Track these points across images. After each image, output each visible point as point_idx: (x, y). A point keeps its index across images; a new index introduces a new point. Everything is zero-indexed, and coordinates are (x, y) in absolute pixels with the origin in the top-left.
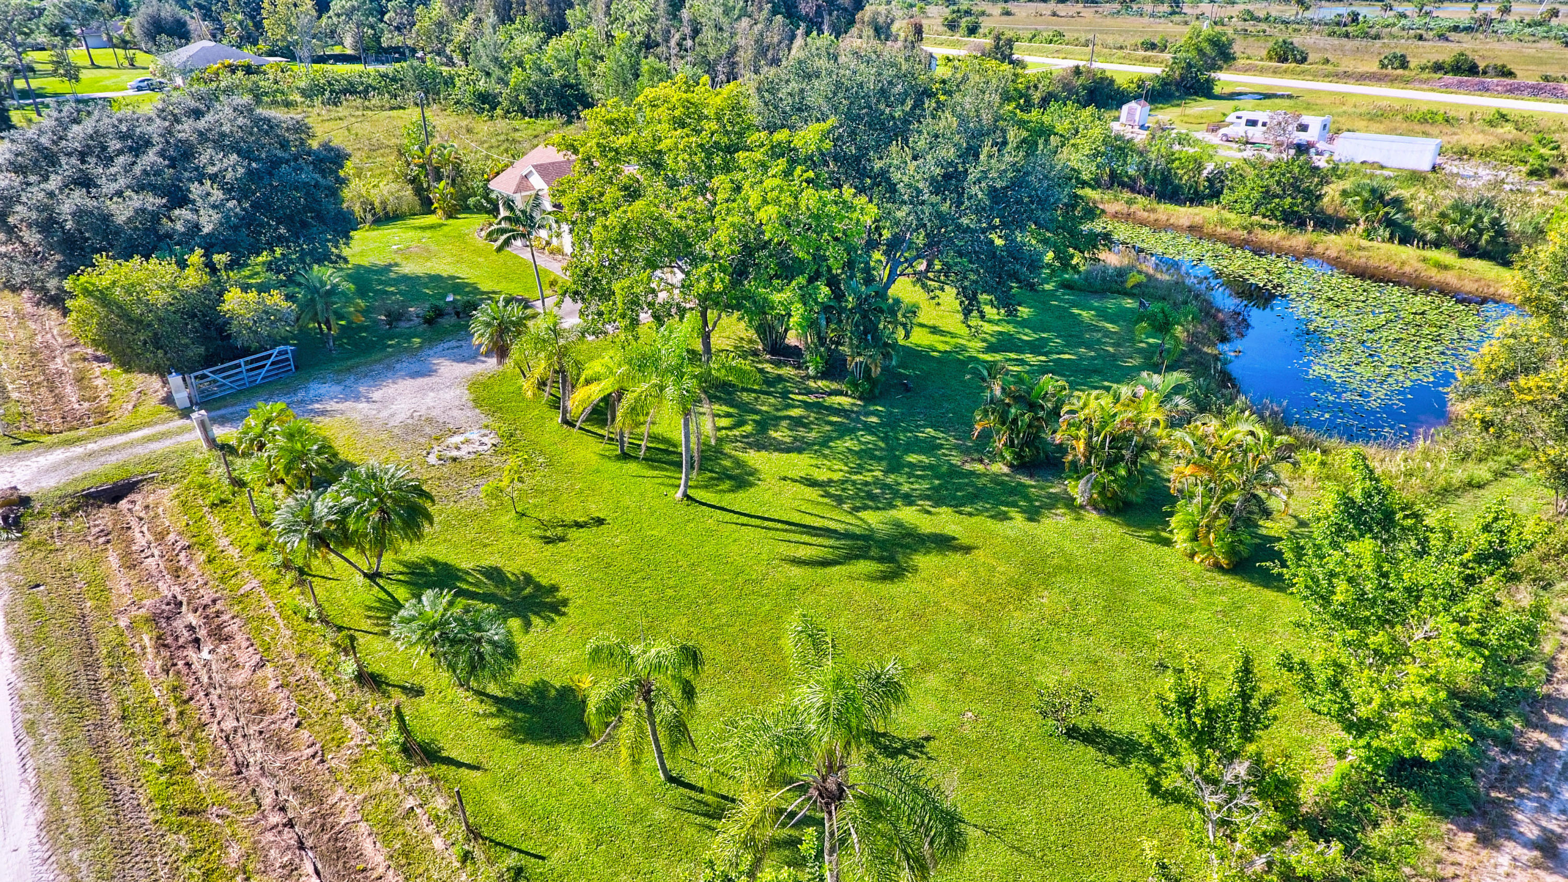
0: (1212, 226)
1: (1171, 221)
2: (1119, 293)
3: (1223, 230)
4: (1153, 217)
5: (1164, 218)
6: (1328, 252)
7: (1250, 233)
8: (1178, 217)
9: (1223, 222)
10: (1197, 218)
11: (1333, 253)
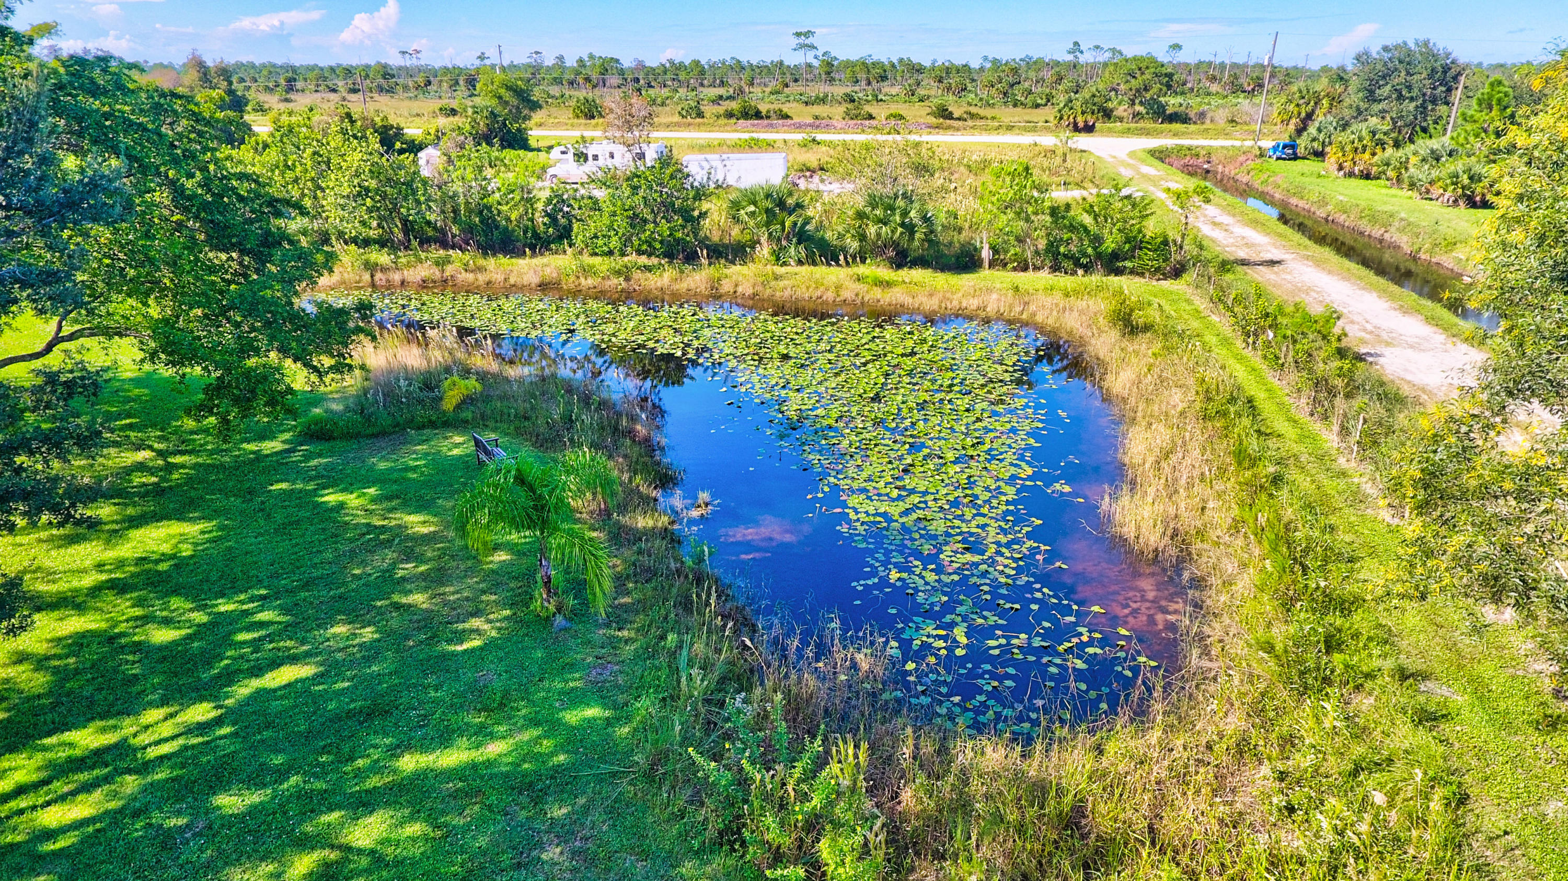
0: (572, 278)
1: (512, 281)
2: (432, 425)
3: (590, 282)
4: (482, 278)
5: (500, 277)
6: (740, 289)
7: (627, 279)
8: (520, 274)
9: (586, 271)
10: (548, 271)
11: (746, 289)
